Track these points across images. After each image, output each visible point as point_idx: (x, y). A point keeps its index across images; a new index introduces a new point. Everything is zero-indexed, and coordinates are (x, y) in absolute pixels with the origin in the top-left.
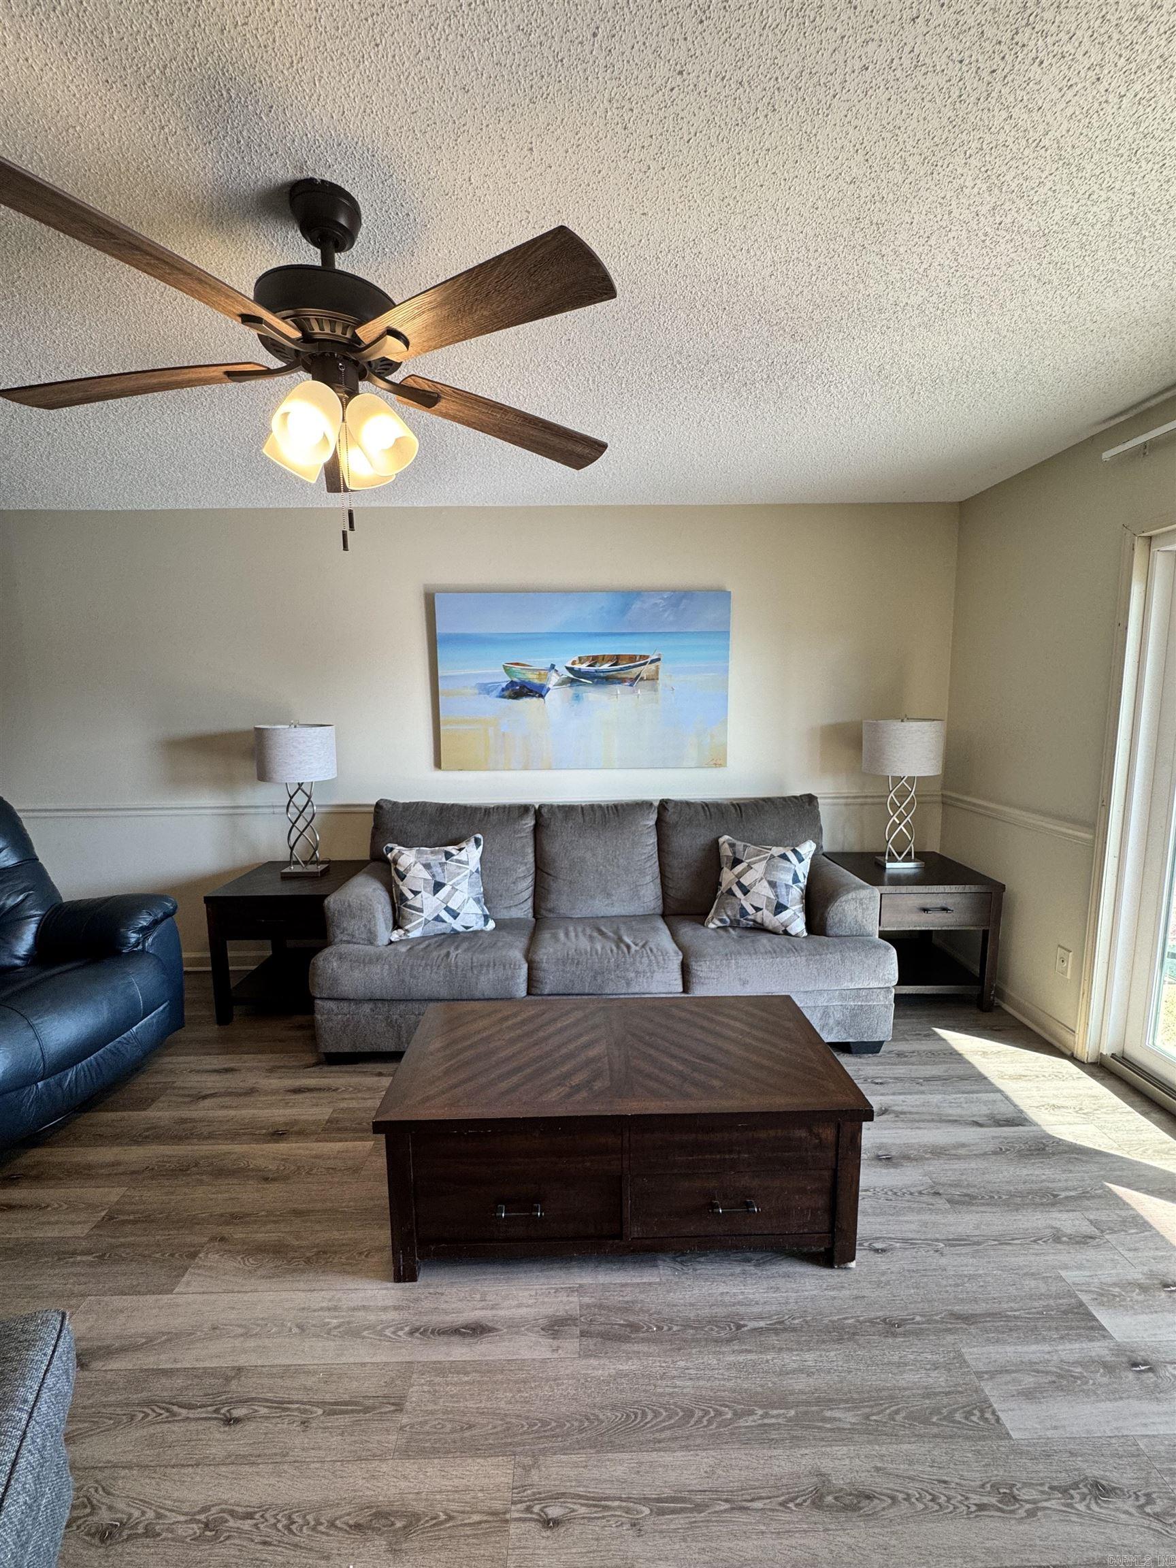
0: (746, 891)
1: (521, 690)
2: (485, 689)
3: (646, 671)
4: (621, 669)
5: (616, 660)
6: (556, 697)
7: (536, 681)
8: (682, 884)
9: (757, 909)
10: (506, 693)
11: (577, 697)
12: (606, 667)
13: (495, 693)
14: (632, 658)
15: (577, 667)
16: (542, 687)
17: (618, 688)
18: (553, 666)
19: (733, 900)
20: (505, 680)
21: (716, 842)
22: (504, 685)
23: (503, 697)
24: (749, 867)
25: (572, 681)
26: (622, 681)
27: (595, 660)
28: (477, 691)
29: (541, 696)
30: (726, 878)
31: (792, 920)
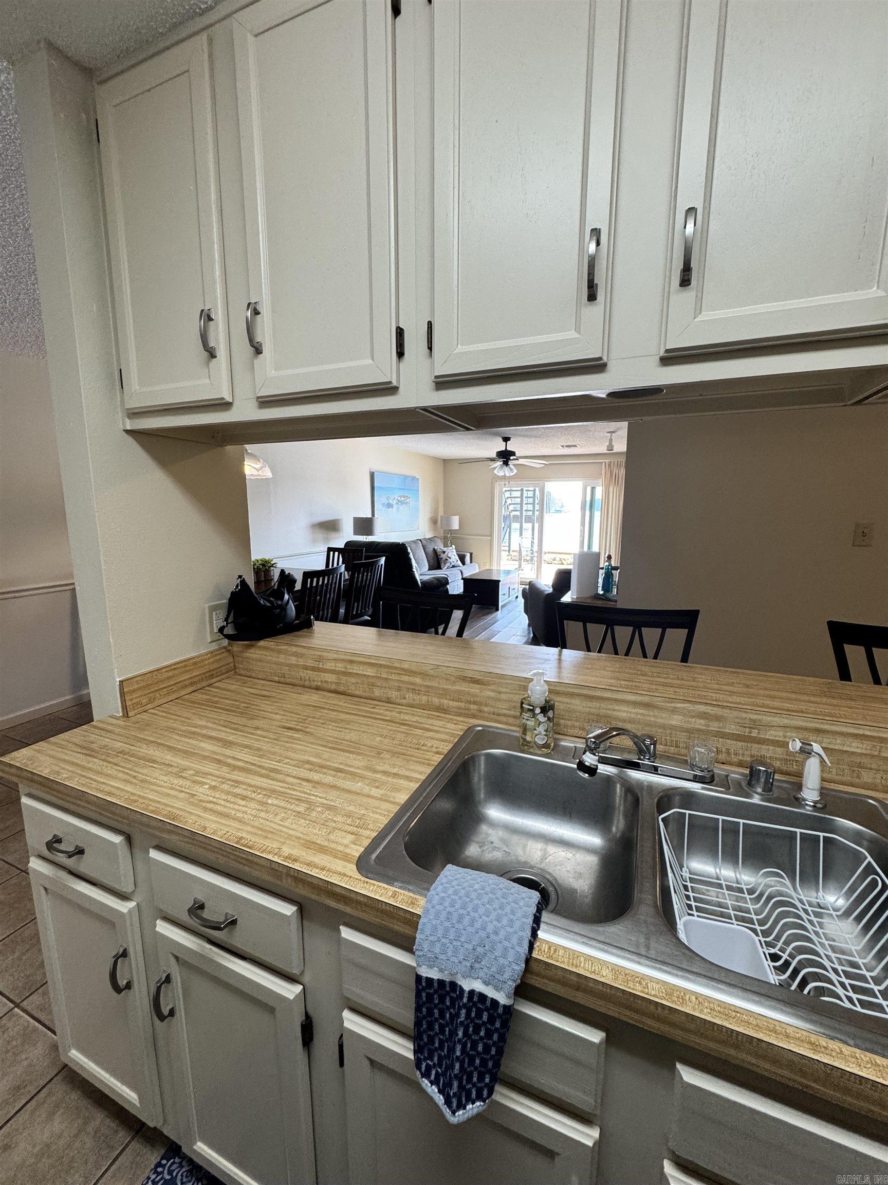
0: (450, 559)
2: (383, 505)
3: (408, 500)
4: (405, 500)
6: (395, 507)
7: (392, 503)
9: (454, 561)
10: (387, 507)
11: (398, 508)
12: (402, 499)
13: (385, 507)
14: (406, 497)
15: (398, 499)
16: (393, 505)
18: (395, 498)
19: (449, 561)
20: (387, 502)
21: (435, 549)
22: (387, 504)
24: (448, 553)
25: (398, 503)
26: (405, 503)
27: (401, 496)
30: (443, 556)
31: (459, 562)
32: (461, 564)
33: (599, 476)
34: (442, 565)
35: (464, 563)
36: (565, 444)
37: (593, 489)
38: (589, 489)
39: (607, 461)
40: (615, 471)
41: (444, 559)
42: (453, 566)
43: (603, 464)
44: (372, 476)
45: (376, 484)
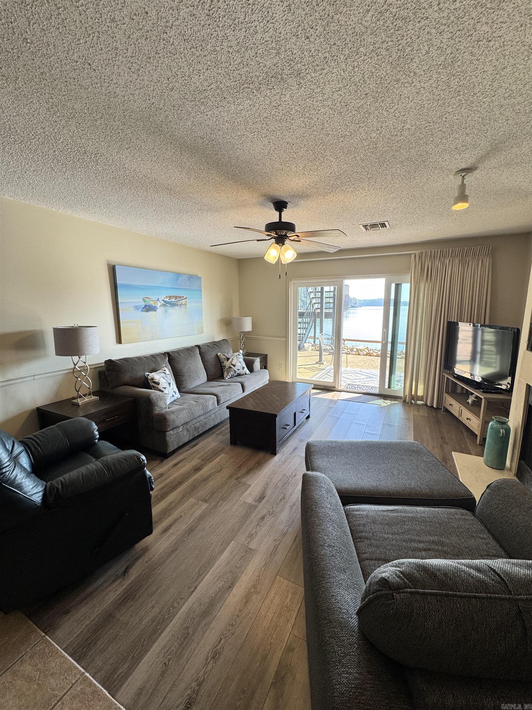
0: (234, 366)
1: (148, 308)
2: (137, 308)
3: (183, 302)
4: (178, 301)
5: (176, 297)
6: (160, 310)
7: (154, 305)
8: (212, 370)
9: (239, 370)
10: (144, 310)
11: (166, 311)
12: (173, 300)
13: (140, 310)
14: (180, 297)
15: (165, 300)
16: (155, 307)
17: (177, 308)
18: (158, 299)
19: (232, 369)
20: (143, 304)
21: (217, 355)
22: (143, 306)
23: (143, 311)
24: (233, 359)
25: (164, 305)
26: (177, 305)
27: (170, 297)
28: (134, 309)
29: (155, 311)
30: (227, 364)
31: (246, 370)
32: (248, 372)
33: (406, 270)
34: (225, 373)
35: (251, 370)
36: (369, 222)
37: (398, 286)
38: (393, 286)
39: (417, 252)
40: (428, 263)
41: (227, 367)
42: (239, 375)
43: (413, 255)
44: (112, 270)
45: (119, 282)
